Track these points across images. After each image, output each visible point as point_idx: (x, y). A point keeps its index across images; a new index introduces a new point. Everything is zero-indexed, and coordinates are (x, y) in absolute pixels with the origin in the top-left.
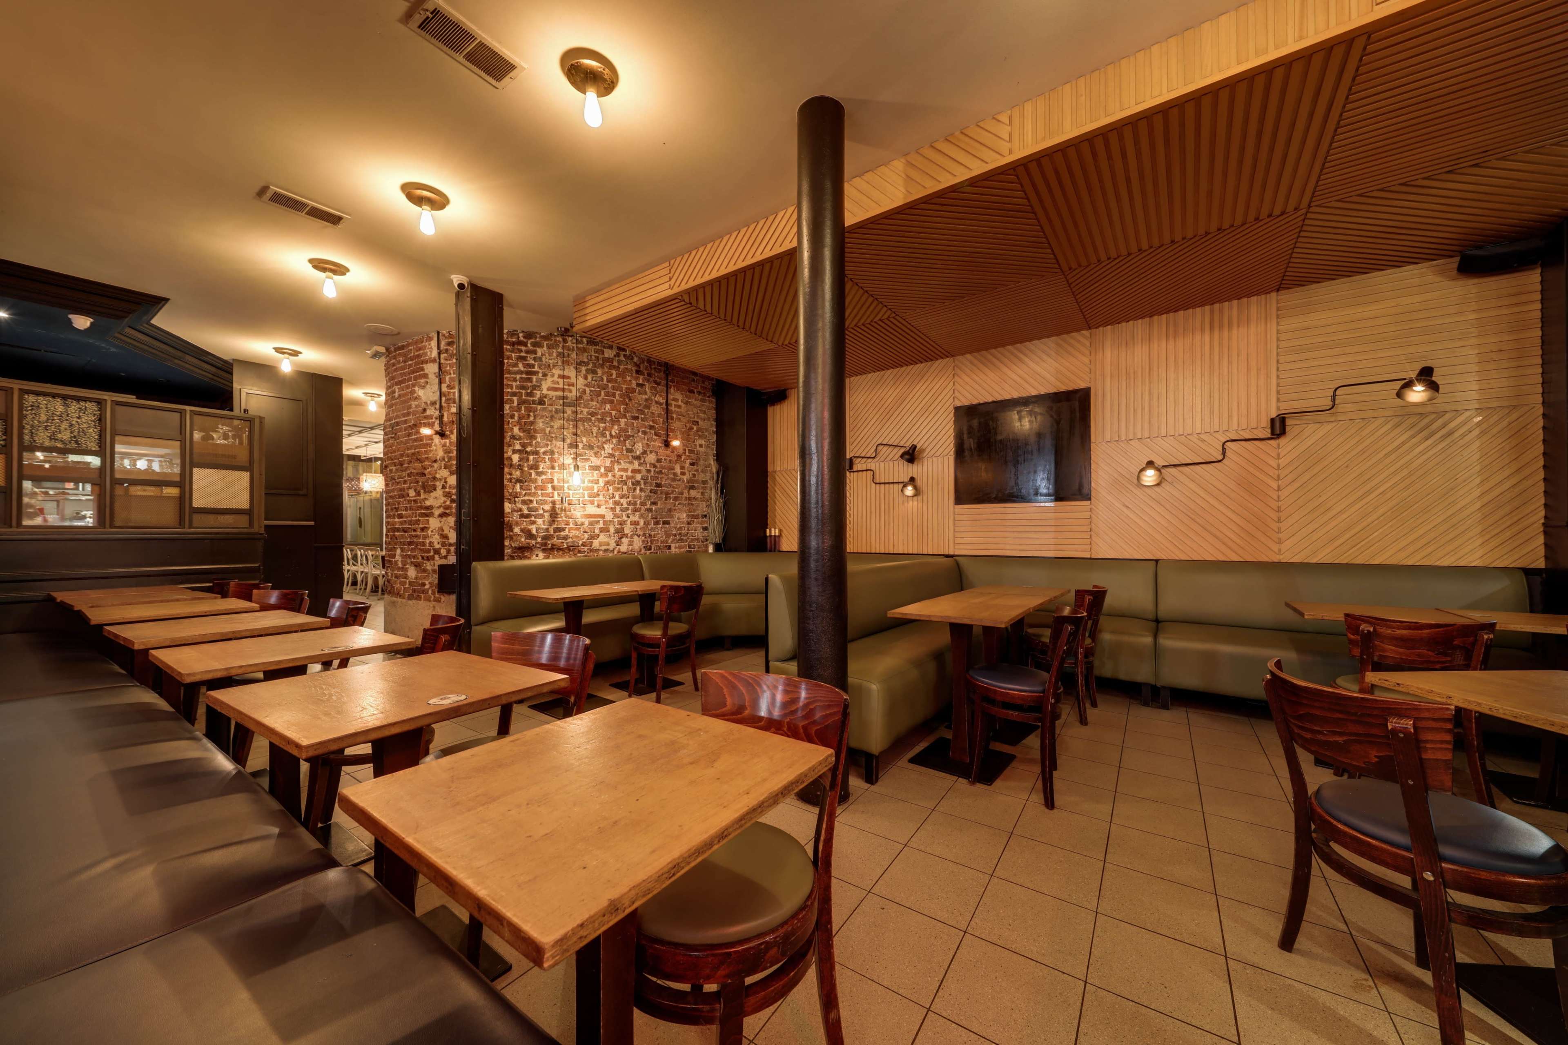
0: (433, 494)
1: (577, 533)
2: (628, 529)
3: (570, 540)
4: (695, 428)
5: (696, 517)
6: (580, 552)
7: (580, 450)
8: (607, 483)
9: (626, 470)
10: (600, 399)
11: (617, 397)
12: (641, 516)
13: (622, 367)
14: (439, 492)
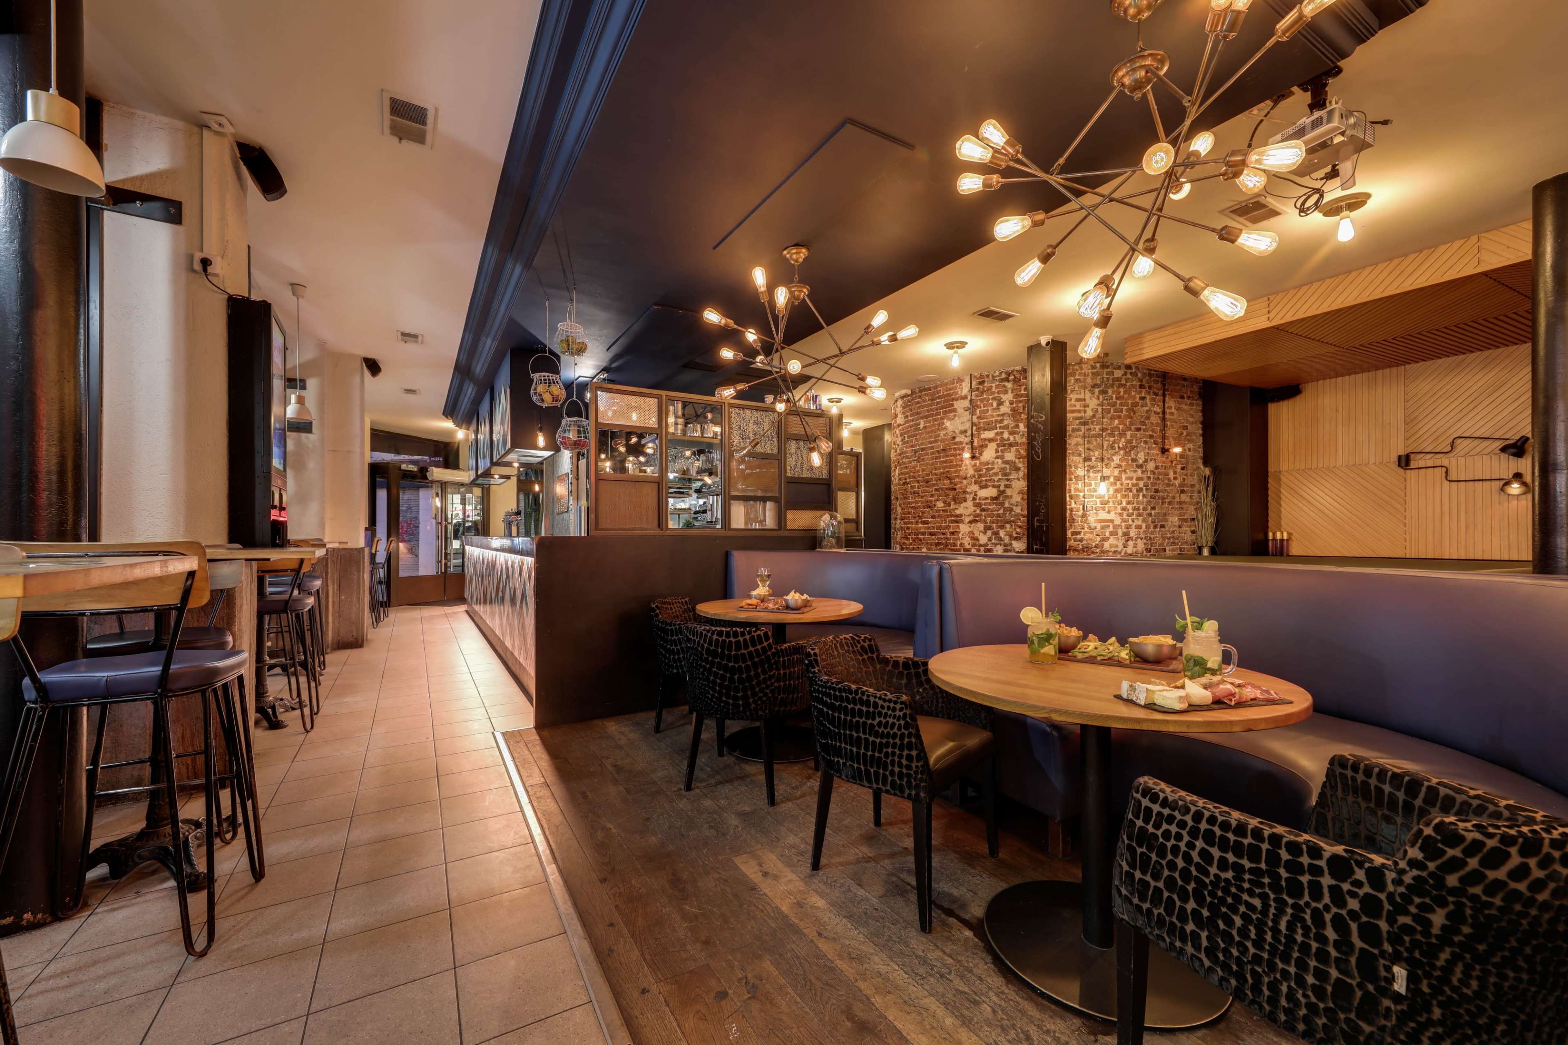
0: (964, 505)
1: (1091, 536)
2: (1133, 533)
3: (1085, 542)
4: (1185, 433)
5: (1185, 520)
6: (1093, 553)
7: (1093, 462)
8: (1117, 491)
9: (1131, 478)
10: (1109, 415)
11: (1124, 412)
12: (1144, 521)
13: (1128, 384)
14: (969, 503)
